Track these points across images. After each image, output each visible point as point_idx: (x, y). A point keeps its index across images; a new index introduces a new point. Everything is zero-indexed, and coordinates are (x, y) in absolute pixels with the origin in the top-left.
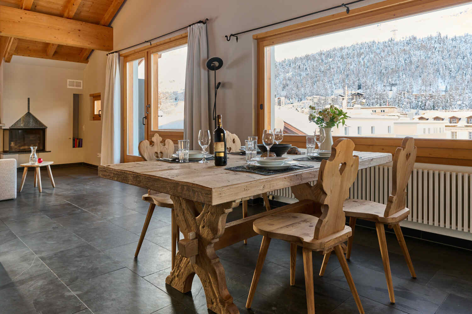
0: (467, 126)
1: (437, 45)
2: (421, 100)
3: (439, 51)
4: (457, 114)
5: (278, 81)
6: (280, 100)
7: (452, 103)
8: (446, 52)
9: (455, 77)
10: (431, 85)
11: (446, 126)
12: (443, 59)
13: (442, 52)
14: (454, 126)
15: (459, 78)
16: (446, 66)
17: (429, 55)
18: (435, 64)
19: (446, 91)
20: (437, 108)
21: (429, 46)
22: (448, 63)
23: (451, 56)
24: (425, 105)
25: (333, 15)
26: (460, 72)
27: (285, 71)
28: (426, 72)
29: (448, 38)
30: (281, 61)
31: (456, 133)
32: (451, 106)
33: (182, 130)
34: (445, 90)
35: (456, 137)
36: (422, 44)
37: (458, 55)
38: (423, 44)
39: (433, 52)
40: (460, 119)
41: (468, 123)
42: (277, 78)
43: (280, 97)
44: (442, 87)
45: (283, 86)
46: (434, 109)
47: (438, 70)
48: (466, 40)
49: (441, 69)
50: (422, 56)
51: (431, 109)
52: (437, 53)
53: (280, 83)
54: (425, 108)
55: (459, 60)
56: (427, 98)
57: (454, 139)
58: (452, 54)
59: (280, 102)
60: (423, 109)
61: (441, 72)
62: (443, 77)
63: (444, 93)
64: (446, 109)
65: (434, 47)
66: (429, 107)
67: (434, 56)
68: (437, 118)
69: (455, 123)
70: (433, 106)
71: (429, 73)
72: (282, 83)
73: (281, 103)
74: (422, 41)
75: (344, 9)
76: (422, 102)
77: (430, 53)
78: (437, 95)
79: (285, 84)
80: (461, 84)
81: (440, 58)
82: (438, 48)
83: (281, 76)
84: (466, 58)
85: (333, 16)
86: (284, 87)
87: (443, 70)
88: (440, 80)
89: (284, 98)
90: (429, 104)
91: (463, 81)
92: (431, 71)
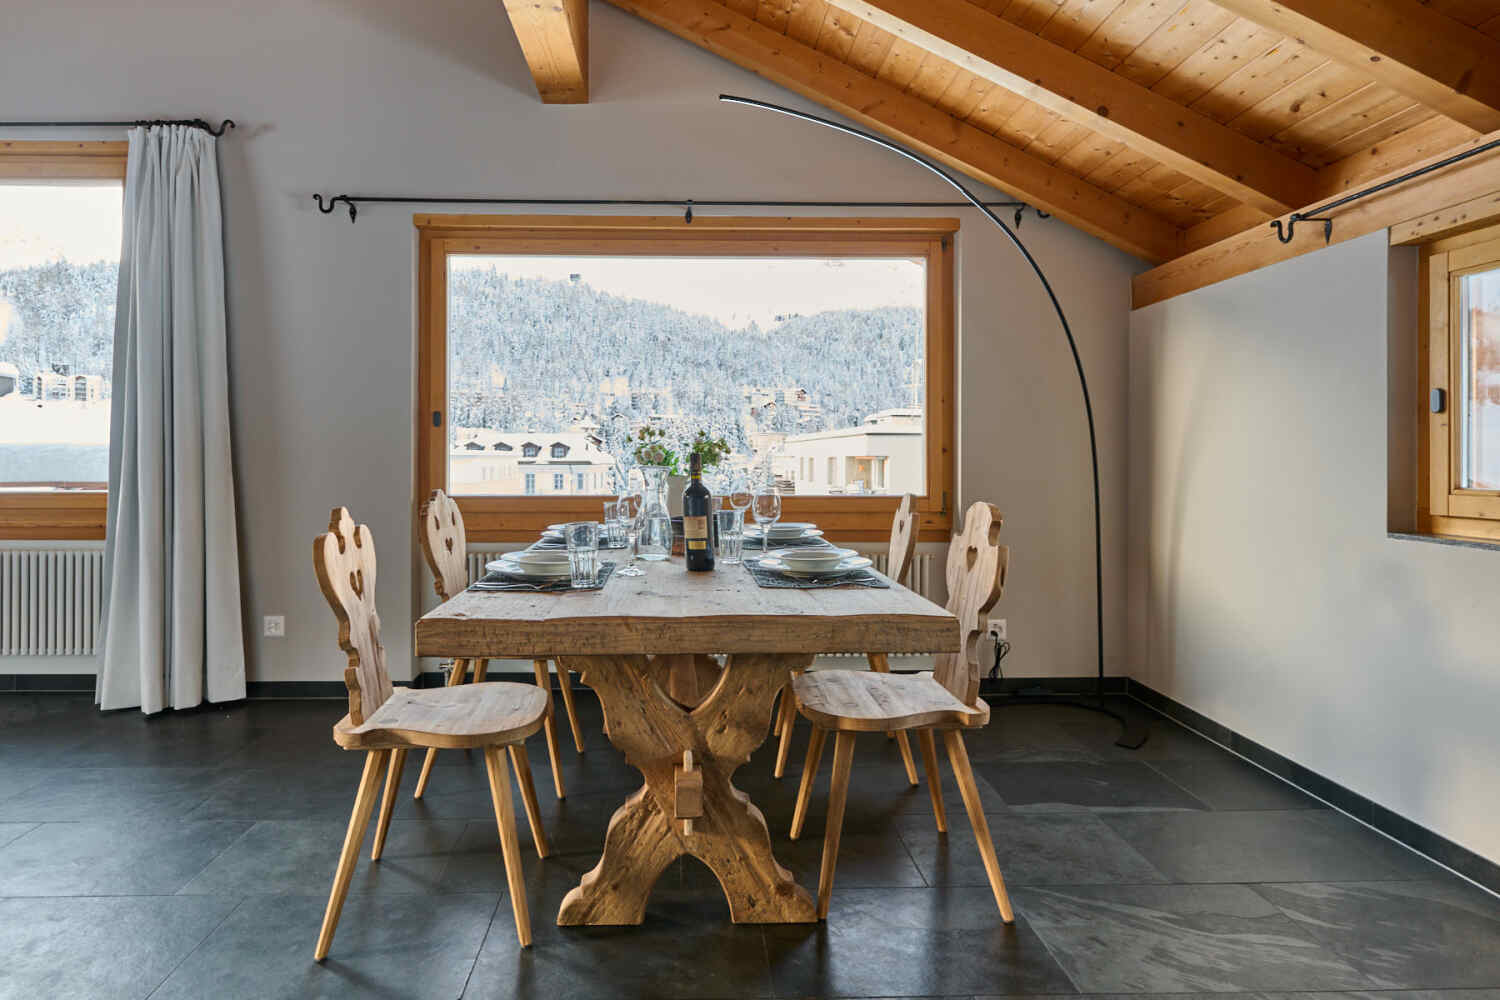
0: (551, 463)
1: (488, 290)
2: (460, 405)
3: (493, 303)
4: (506, 439)
5: (75, 323)
6: (84, 384)
7: (518, 414)
8: (504, 306)
9: (520, 361)
10: (477, 373)
11: (520, 463)
12: (499, 320)
13: (499, 305)
14: (532, 462)
15: (527, 363)
16: (504, 337)
17: (475, 309)
18: (486, 330)
19: (505, 389)
20: (489, 424)
21: (474, 288)
22: (509, 330)
23: (514, 316)
24: (468, 417)
25: (654, 218)
26: (528, 352)
27: (101, 296)
28: (468, 345)
29: (509, 279)
30: (87, 265)
31: (533, 476)
32: (515, 420)
33: (101, 485)
34: (502, 386)
35: (533, 492)
36: (461, 282)
37: (526, 317)
38: (464, 282)
39: (481, 304)
40: (540, 448)
41: (553, 456)
42: (73, 315)
43: (84, 373)
44: (499, 380)
45: (96, 342)
46: (484, 427)
47: (491, 344)
48: (538, 289)
49: (496, 343)
50: (461, 309)
51: (479, 427)
52: (489, 305)
53: (82, 330)
54: (467, 423)
55: (528, 328)
56: (472, 400)
57: (530, 494)
58: (516, 311)
59: (85, 389)
60: (464, 426)
61: (496, 349)
62: (500, 359)
63: (500, 394)
64: (506, 427)
65: (483, 293)
66: (476, 422)
67: (484, 312)
68: (500, 446)
69: (533, 456)
70: (484, 418)
71: (474, 349)
72: (91, 332)
73: (88, 393)
74: (462, 275)
75: (681, 212)
76: (462, 409)
77: (476, 304)
78: (491, 396)
79: (101, 334)
80: (531, 376)
81: (494, 319)
82: (491, 295)
83: (87, 310)
84: (538, 327)
85: (653, 220)
86: (98, 345)
87: (500, 344)
88: (494, 365)
89: (99, 378)
90: (476, 415)
91: (534, 371)
92: (478, 343)
